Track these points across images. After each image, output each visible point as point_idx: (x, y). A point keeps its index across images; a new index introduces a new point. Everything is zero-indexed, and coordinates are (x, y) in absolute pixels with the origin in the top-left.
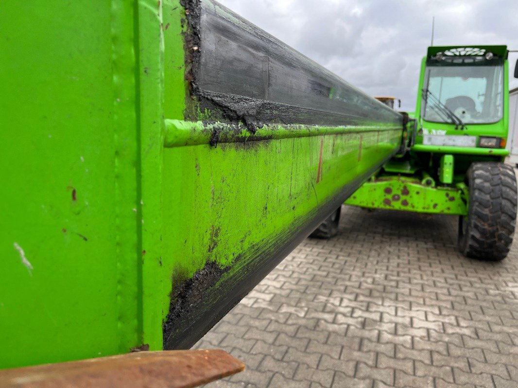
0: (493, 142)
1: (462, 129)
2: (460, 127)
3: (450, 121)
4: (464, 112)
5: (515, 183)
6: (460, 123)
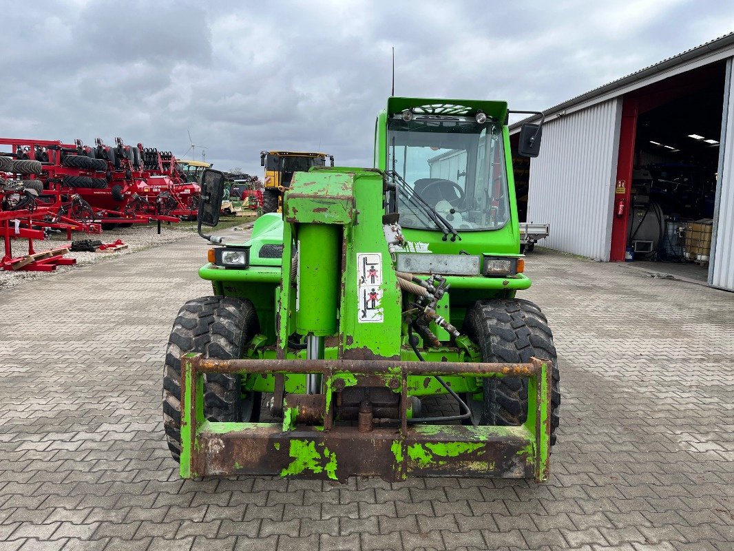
0: (507, 266)
1: (453, 240)
2: (450, 236)
3: (432, 225)
4: (452, 212)
5: (551, 339)
6: (450, 230)
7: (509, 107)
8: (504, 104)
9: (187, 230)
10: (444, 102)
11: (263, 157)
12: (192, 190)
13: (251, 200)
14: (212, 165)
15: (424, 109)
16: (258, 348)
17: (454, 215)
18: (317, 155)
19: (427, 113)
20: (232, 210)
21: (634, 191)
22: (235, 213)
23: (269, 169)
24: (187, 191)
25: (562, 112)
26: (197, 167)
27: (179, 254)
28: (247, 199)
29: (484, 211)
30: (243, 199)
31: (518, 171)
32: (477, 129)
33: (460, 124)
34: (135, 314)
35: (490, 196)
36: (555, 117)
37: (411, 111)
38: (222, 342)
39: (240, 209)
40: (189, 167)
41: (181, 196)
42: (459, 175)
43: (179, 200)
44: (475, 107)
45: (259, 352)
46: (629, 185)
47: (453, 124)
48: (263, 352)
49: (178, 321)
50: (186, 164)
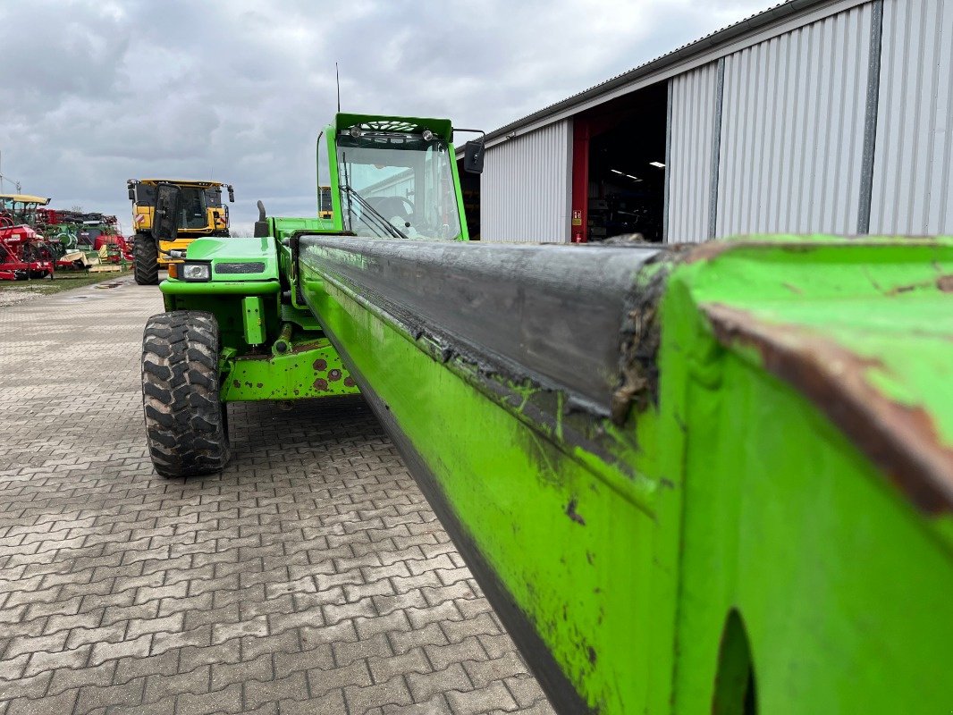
4: (408, 225)
7: (454, 125)
8: (448, 122)
9: (23, 291)
10: (391, 119)
11: (131, 186)
12: (24, 235)
13: (110, 247)
14: (49, 200)
15: (370, 125)
16: (229, 359)
17: (409, 228)
18: (209, 184)
19: (373, 129)
20: (86, 263)
21: (592, 223)
22: (89, 266)
23: (139, 204)
24: (16, 238)
25: (511, 134)
26: (26, 203)
27: (32, 317)
28: (104, 247)
29: (436, 229)
30: (97, 247)
31: (467, 193)
32: (422, 146)
33: (407, 141)
34: (14, 377)
35: (441, 214)
36: (504, 139)
37: (360, 127)
38: (199, 347)
39: (96, 261)
40: (14, 203)
41: (10, 243)
42: (408, 194)
43: (8, 248)
44: (421, 126)
45: (230, 362)
46: (586, 216)
47: (401, 141)
48: (234, 363)
49: (147, 333)
50: (9, 199)
